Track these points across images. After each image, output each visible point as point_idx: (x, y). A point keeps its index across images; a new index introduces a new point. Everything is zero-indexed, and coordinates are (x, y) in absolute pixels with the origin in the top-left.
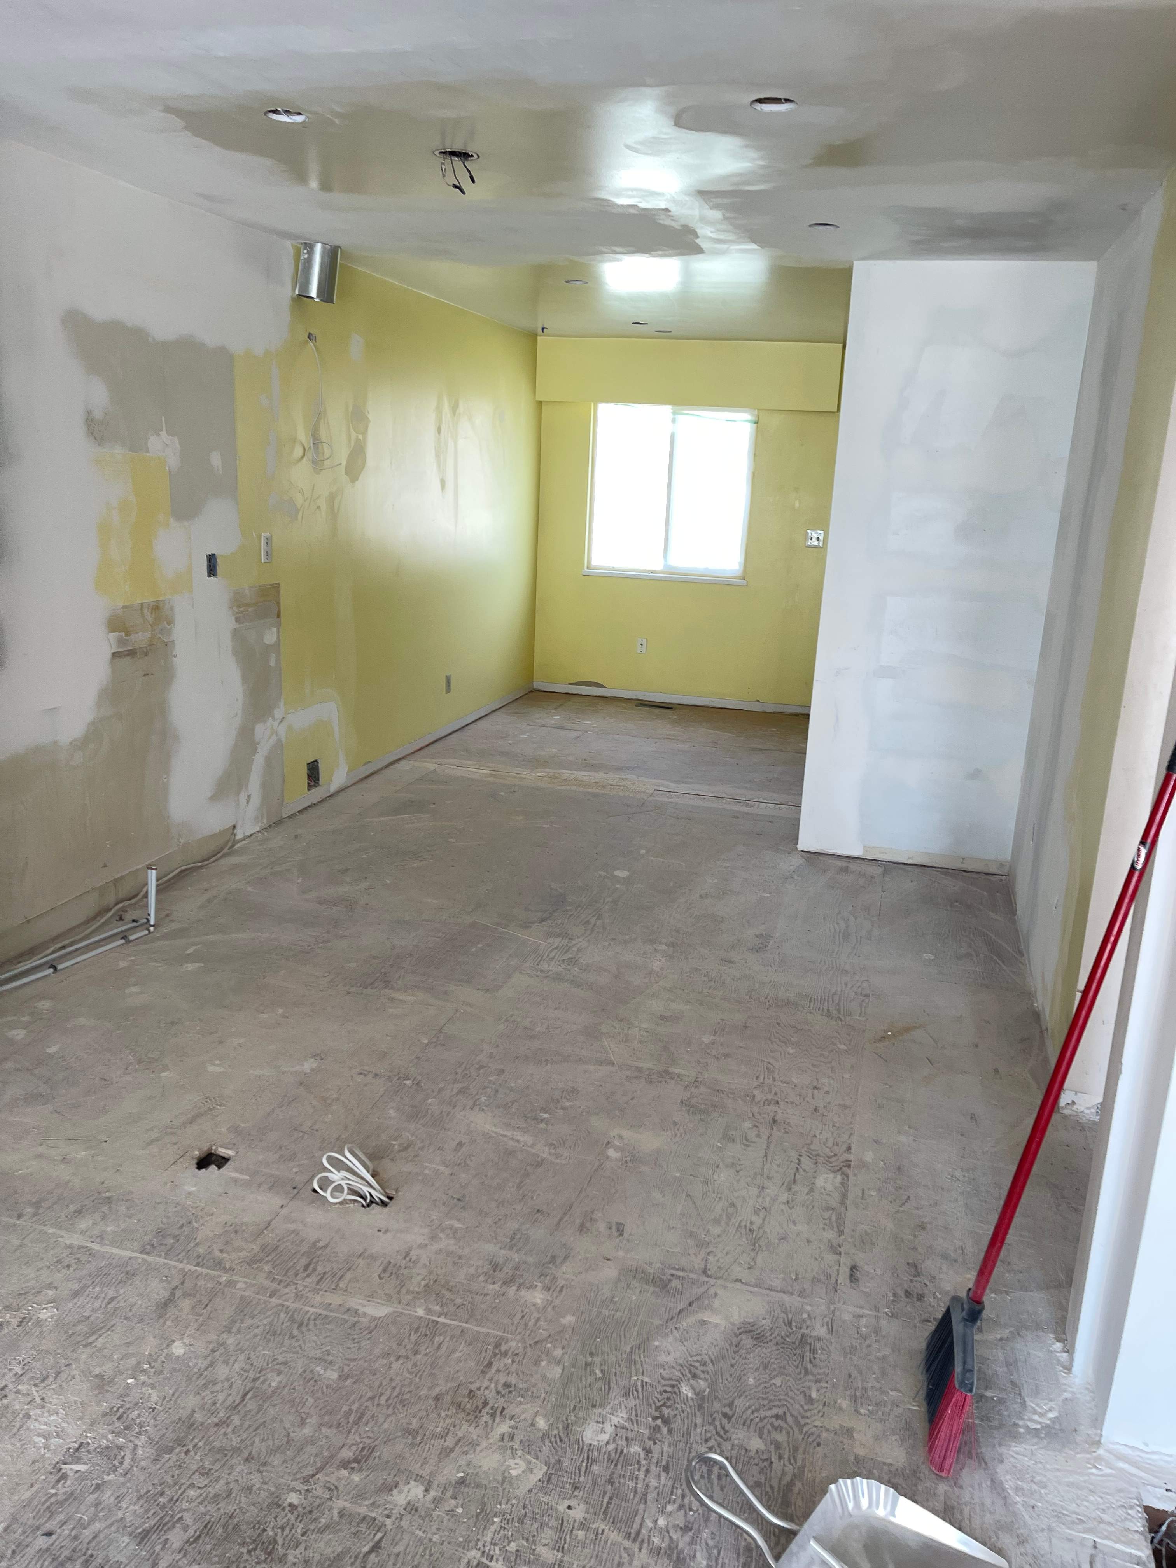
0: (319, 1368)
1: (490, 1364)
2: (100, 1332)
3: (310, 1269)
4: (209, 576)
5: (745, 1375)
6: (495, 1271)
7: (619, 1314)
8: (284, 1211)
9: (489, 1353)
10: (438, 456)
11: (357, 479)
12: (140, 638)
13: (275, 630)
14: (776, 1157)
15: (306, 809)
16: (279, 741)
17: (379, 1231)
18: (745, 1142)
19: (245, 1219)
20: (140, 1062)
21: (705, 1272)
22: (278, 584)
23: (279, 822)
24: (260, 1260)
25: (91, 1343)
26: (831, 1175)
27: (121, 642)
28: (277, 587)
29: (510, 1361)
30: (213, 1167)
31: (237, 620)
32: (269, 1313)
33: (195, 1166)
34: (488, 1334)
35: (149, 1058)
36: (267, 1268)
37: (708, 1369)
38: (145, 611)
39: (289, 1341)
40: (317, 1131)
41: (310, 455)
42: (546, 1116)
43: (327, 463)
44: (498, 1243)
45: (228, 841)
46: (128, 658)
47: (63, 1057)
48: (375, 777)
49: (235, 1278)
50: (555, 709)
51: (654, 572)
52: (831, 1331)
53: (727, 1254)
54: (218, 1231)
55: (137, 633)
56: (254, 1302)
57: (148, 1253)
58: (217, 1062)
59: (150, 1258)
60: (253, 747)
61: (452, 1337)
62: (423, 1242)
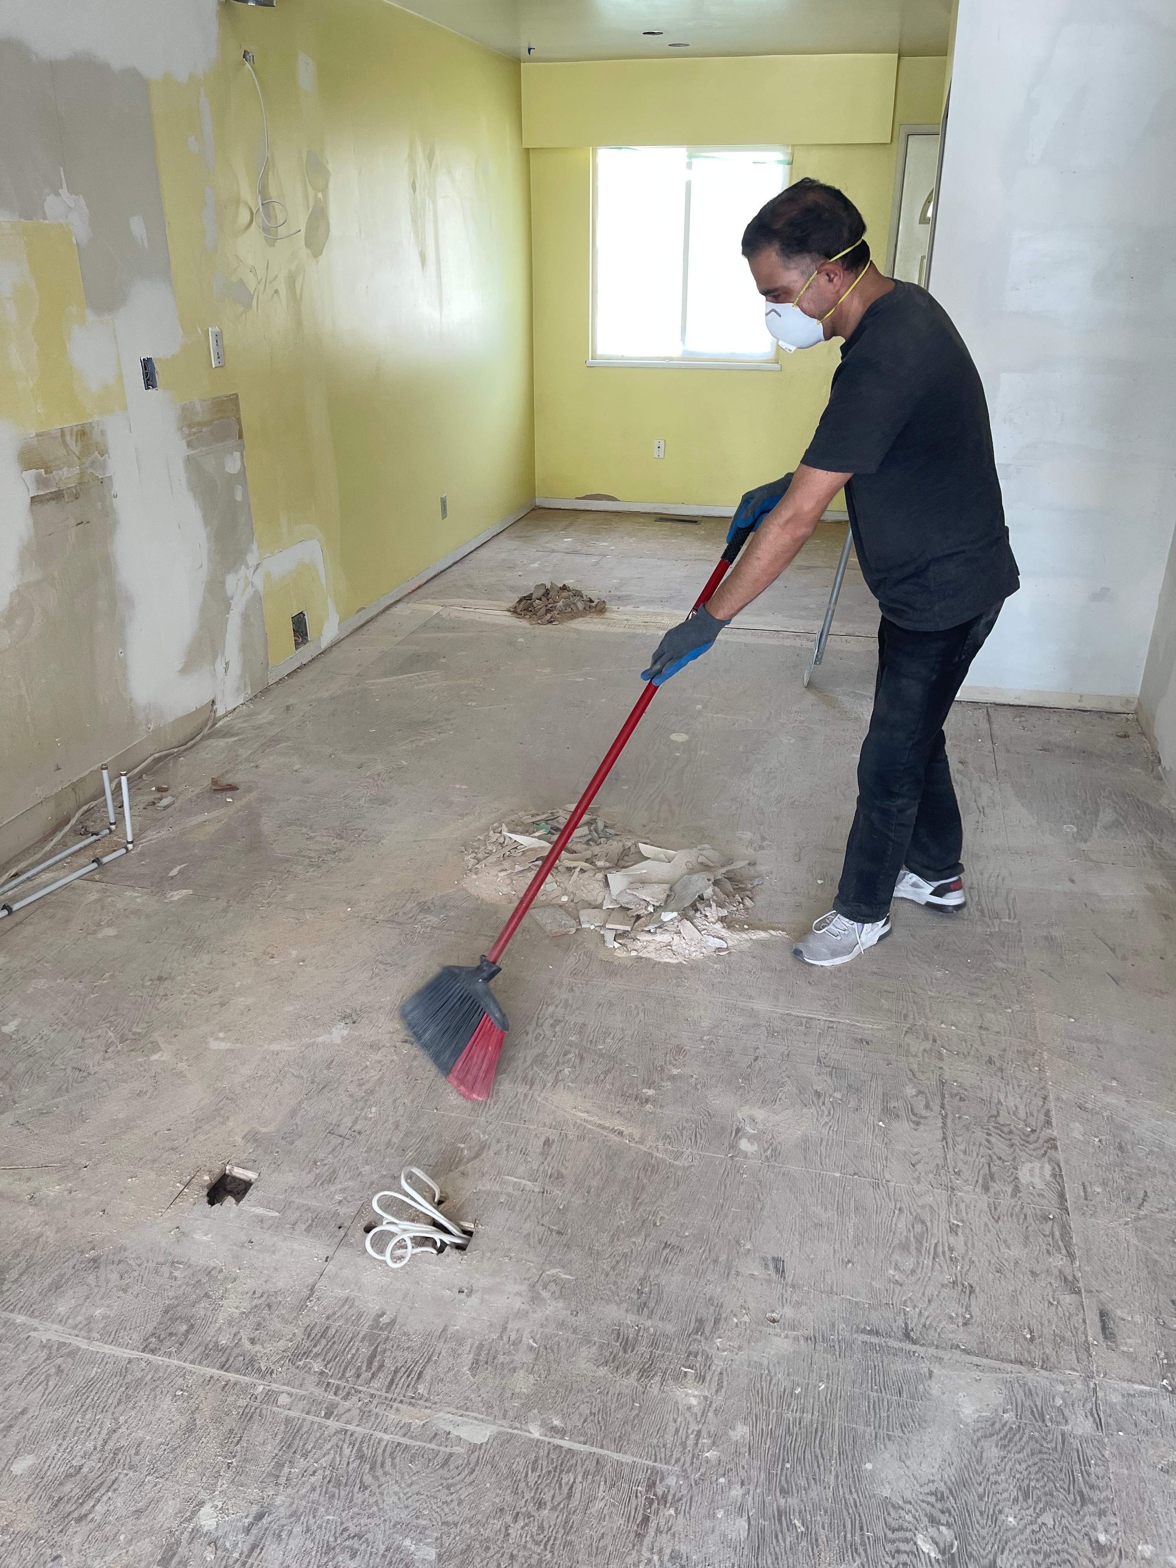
0: (407, 1542)
1: (646, 1519)
2: (97, 1495)
3: (376, 1364)
4: (147, 388)
5: (1000, 1512)
6: (625, 1352)
7: (807, 1417)
8: (331, 1267)
9: (642, 1500)
10: (414, 221)
11: (321, 254)
12: (67, 476)
13: (237, 454)
14: (959, 1139)
15: (295, 671)
16: (256, 592)
17: (461, 1292)
18: (914, 1118)
19: (280, 1284)
20: (123, 1039)
21: (907, 1335)
22: (236, 394)
23: (266, 691)
24: (307, 1354)
25: (86, 1515)
26: (1037, 1165)
27: (41, 482)
28: (234, 399)
29: (672, 1511)
30: (230, 1200)
31: (190, 444)
32: (328, 1446)
33: (206, 1199)
34: (634, 1465)
35: (134, 1034)
36: (317, 1367)
37: (948, 1505)
38: (68, 438)
39: (360, 1495)
40: (360, 1133)
41: (259, 219)
42: (651, 1092)
43: (282, 231)
44: (621, 1302)
45: (208, 720)
46: (54, 502)
47: (24, 1038)
48: (372, 626)
49: (274, 1386)
50: (564, 529)
51: (671, 359)
52: (1099, 1425)
53: (929, 1301)
54: (246, 1306)
55: (61, 469)
56: (305, 1429)
57: (153, 1352)
58: (221, 1035)
59: (157, 1359)
60: (226, 604)
61: (586, 1474)
62: (523, 1307)
